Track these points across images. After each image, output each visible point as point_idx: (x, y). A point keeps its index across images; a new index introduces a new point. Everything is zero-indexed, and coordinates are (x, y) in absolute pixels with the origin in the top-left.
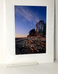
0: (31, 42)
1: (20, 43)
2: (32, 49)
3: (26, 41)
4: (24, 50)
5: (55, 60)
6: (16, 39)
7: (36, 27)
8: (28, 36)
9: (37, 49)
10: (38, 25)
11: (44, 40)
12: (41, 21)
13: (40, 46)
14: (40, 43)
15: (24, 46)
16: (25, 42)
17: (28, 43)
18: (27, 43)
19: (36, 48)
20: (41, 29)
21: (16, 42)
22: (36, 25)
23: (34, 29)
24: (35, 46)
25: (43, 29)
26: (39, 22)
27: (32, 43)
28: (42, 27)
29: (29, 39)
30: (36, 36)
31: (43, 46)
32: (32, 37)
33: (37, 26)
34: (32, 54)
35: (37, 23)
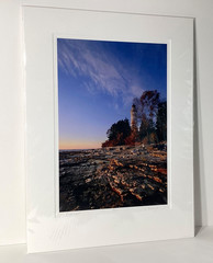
0: (114, 165)
1: (78, 170)
2: (120, 191)
3: (98, 162)
4: (90, 195)
5: (198, 227)
6: (63, 155)
7: (132, 113)
8: (104, 145)
9: (136, 191)
10: (140, 107)
12: (148, 94)
13: (146, 181)
14: (148, 169)
15: (89, 180)
16: (95, 164)
17: (104, 169)
18: (100, 168)
19: (132, 187)
20: (151, 120)
21: (60, 166)
22: (134, 106)
23: (127, 120)
24: (127, 180)
25: (155, 119)
26: (143, 97)
27: (119, 168)
28: (152, 115)
29: (109, 154)
30: (131, 143)
31: (157, 179)
32: (118, 147)
33: (135, 111)
34: (118, 206)
35: (136, 99)
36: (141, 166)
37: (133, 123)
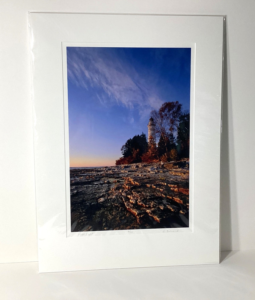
0: (130, 184)
1: (90, 189)
2: (135, 212)
3: (111, 180)
4: (103, 215)
6: (74, 173)
7: (149, 128)
8: (118, 162)
9: (154, 212)
10: (159, 120)
11: (181, 176)
12: (168, 106)
13: (165, 202)
14: (168, 189)
15: (102, 199)
16: (109, 183)
17: (118, 188)
19: (149, 208)
20: (172, 135)
21: (72, 185)
22: (152, 119)
23: (144, 136)
24: (145, 200)
25: (175, 134)
26: (162, 110)
27: (135, 187)
28: (172, 129)
29: (124, 172)
30: (149, 160)
31: (177, 199)
32: (134, 166)
33: (153, 124)
34: (133, 228)
35: (154, 112)
36: (160, 186)
37: (151, 138)
